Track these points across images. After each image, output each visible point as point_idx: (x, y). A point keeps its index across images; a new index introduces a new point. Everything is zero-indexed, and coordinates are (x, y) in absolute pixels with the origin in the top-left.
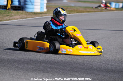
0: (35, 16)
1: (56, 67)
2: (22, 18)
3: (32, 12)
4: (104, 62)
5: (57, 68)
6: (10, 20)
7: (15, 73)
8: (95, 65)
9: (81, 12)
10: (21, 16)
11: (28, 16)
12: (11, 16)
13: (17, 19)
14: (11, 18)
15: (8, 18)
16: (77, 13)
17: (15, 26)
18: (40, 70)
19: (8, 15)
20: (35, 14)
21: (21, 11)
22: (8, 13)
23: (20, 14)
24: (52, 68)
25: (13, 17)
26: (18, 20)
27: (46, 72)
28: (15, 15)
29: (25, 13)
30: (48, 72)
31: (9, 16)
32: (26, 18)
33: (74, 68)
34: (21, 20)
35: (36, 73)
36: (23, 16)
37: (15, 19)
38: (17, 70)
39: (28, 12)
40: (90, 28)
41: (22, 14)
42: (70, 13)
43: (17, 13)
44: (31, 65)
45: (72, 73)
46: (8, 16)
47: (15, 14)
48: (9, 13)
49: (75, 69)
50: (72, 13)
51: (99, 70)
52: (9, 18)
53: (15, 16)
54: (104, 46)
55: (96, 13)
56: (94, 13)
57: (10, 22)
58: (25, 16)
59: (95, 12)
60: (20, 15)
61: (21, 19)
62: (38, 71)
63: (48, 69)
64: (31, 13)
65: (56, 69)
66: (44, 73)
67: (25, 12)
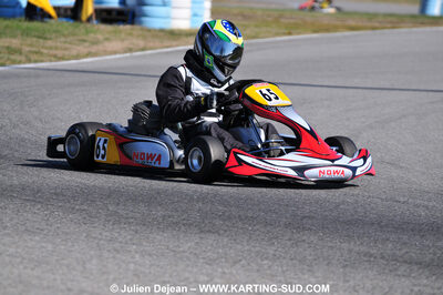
0: (174, 43)
1: (241, 213)
2: (130, 50)
3: (162, 30)
4: (402, 199)
5: (247, 217)
6: (89, 55)
7: (108, 234)
8: (372, 209)
9: (327, 29)
10: (126, 44)
11: (151, 44)
12: (95, 43)
13: (115, 53)
14: (94, 49)
15: (83, 49)
16: (315, 32)
17: (106, 76)
18: (192, 224)
19: (85, 38)
20: (174, 35)
21: (128, 27)
22: (83, 31)
23: (123, 36)
24: (229, 218)
25: (100, 47)
26: (118, 56)
27: (209, 231)
28: (107, 39)
29: (140, 32)
30: (217, 232)
31: (87, 44)
32: (143, 49)
33: (305, 217)
34: (128, 55)
35: (175, 233)
36: (135, 41)
37: (106, 53)
38: (114, 224)
39: (149, 30)
40: (357, 82)
41: (130, 34)
42: (290, 34)
43: (115, 32)
44: (159, 208)
45: (295, 236)
46: (85, 41)
47: (107, 36)
48: (87, 32)
49: (304, 221)
50: (299, 34)
51: (387, 226)
52: (85, 51)
53: (106, 44)
54: (403, 145)
55: (378, 32)
56: (369, 32)
57: (92, 62)
58: (141, 43)
59: (374, 28)
60: (123, 40)
61: (126, 52)
62: (183, 228)
63: (218, 222)
64: (162, 34)
65: (241, 220)
66: (202, 235)
67: (142, 29)
